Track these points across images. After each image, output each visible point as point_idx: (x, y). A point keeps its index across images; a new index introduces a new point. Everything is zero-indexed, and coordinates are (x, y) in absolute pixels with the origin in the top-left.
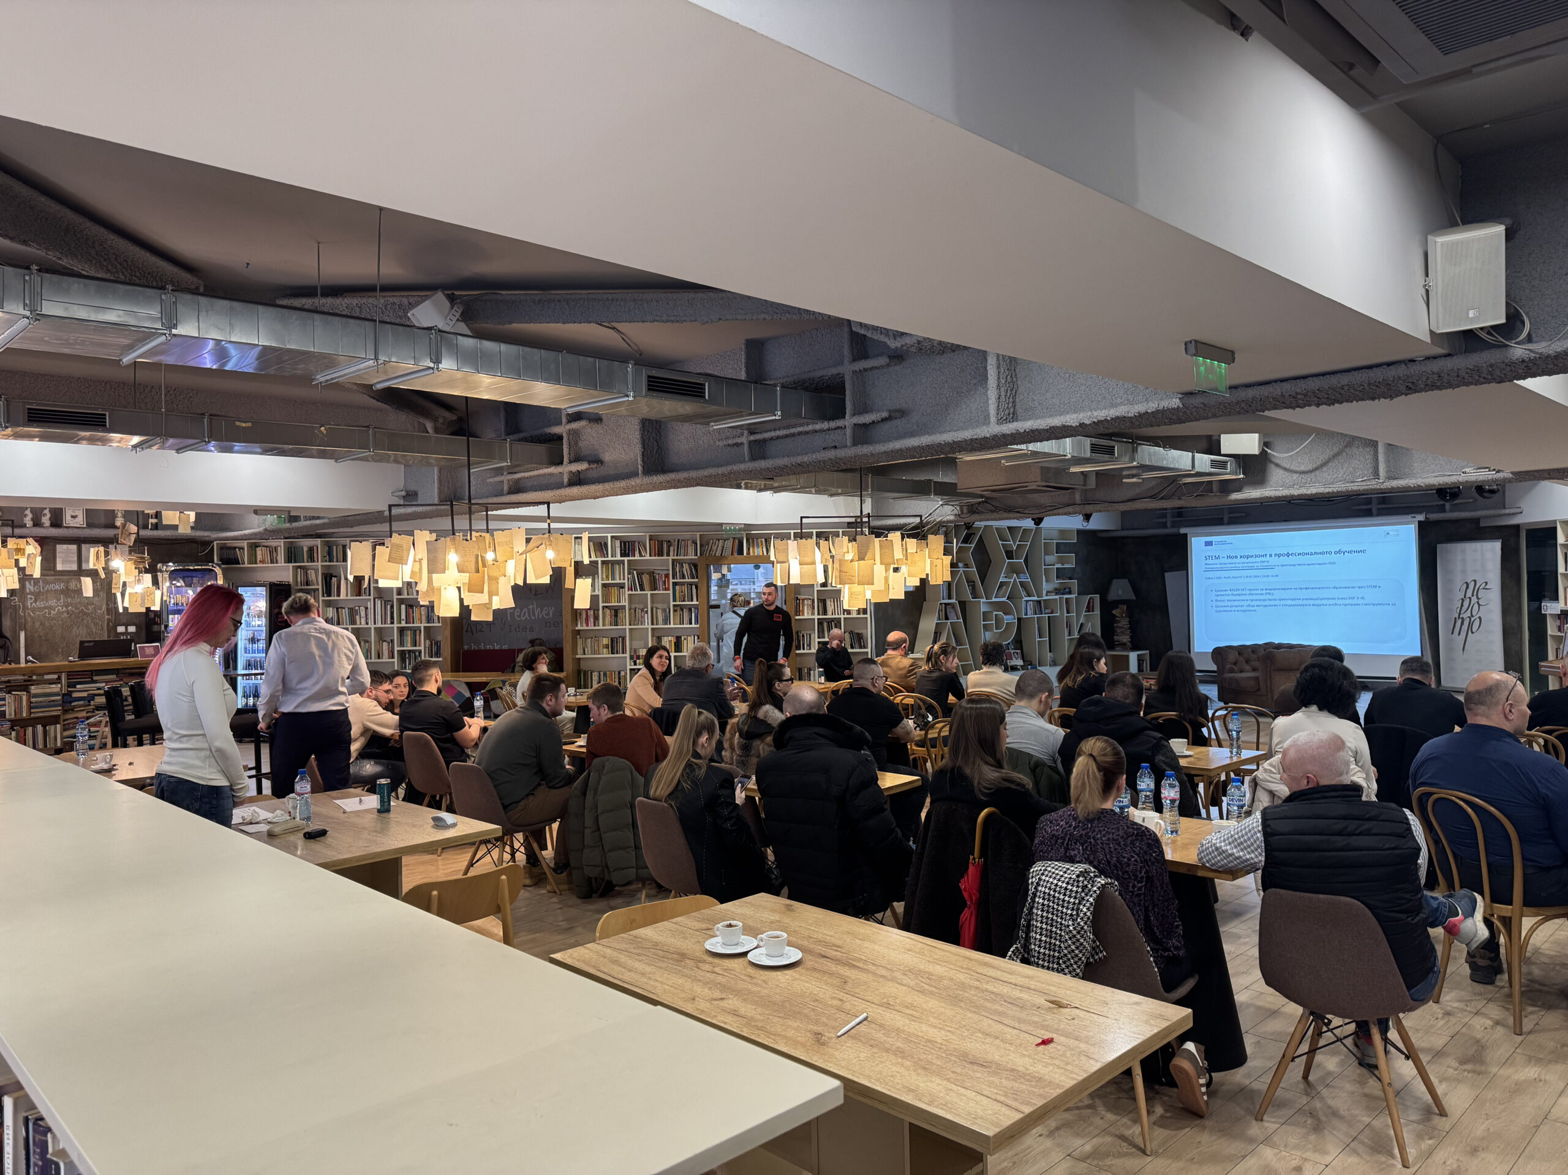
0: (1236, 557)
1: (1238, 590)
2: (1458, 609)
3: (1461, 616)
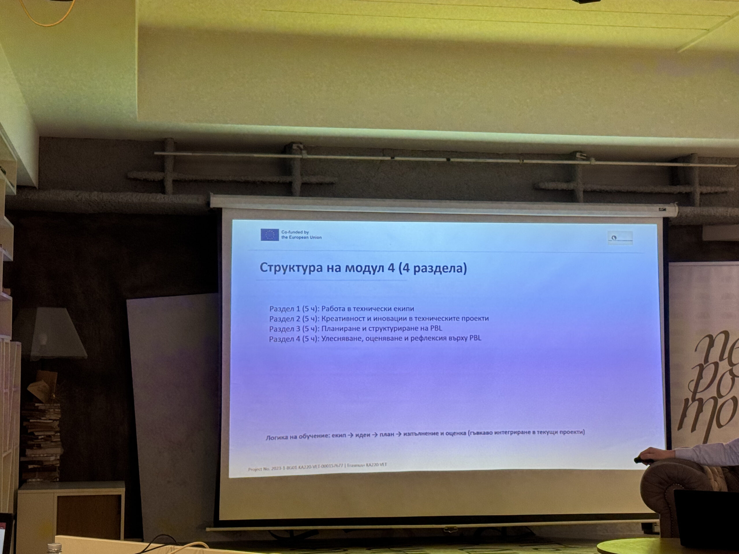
2: (694, 383)
3: (698, 396)
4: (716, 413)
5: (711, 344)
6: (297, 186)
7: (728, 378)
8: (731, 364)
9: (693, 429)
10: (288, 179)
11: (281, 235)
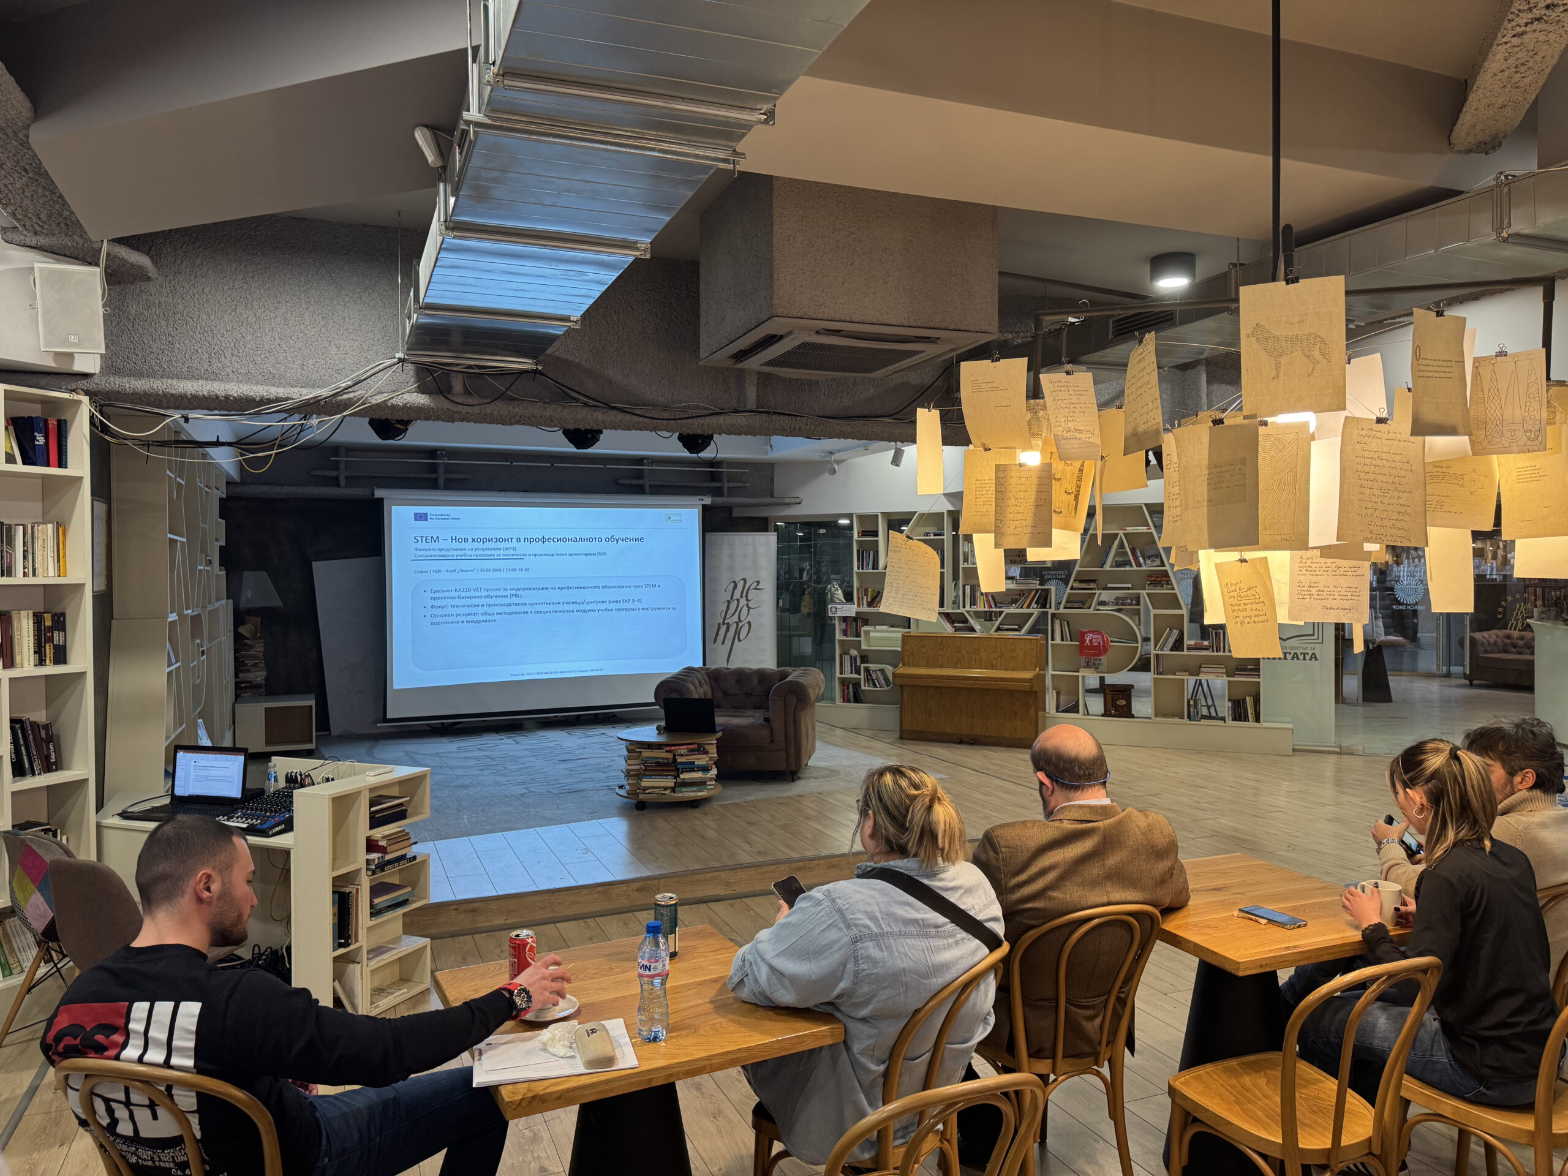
0: (466, 540)
1: (469, 590)
2: (724, 613)
3: (726, 621)
4: (738, 632)
5: (735, 587)
6: (441, 482)
7: (745, 609)
8: (747, 600)
9: (723, 643)
10: (434, 476)
11: (429, 517)
